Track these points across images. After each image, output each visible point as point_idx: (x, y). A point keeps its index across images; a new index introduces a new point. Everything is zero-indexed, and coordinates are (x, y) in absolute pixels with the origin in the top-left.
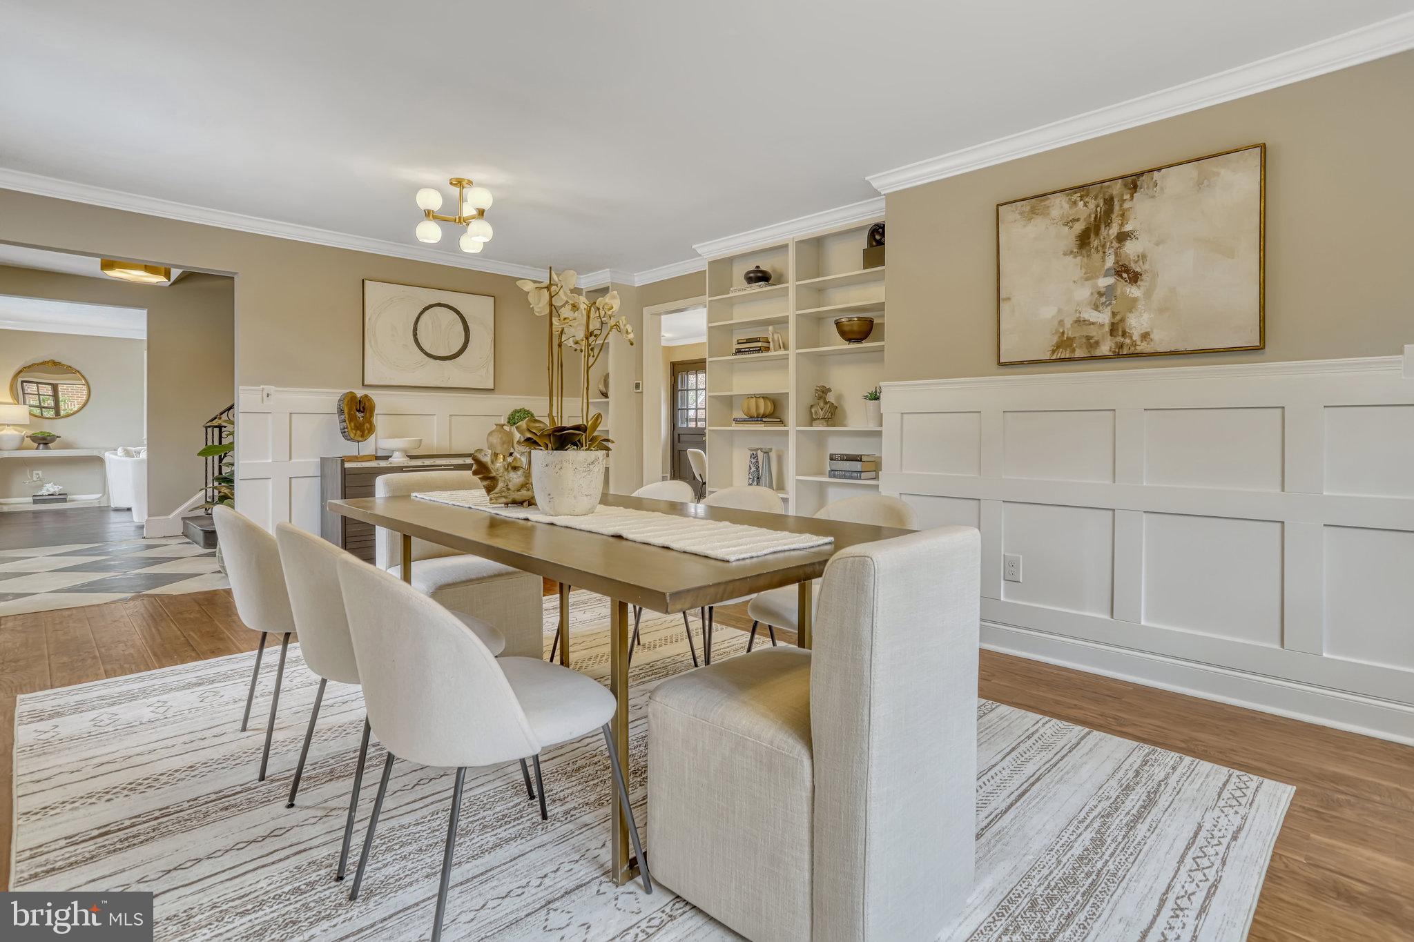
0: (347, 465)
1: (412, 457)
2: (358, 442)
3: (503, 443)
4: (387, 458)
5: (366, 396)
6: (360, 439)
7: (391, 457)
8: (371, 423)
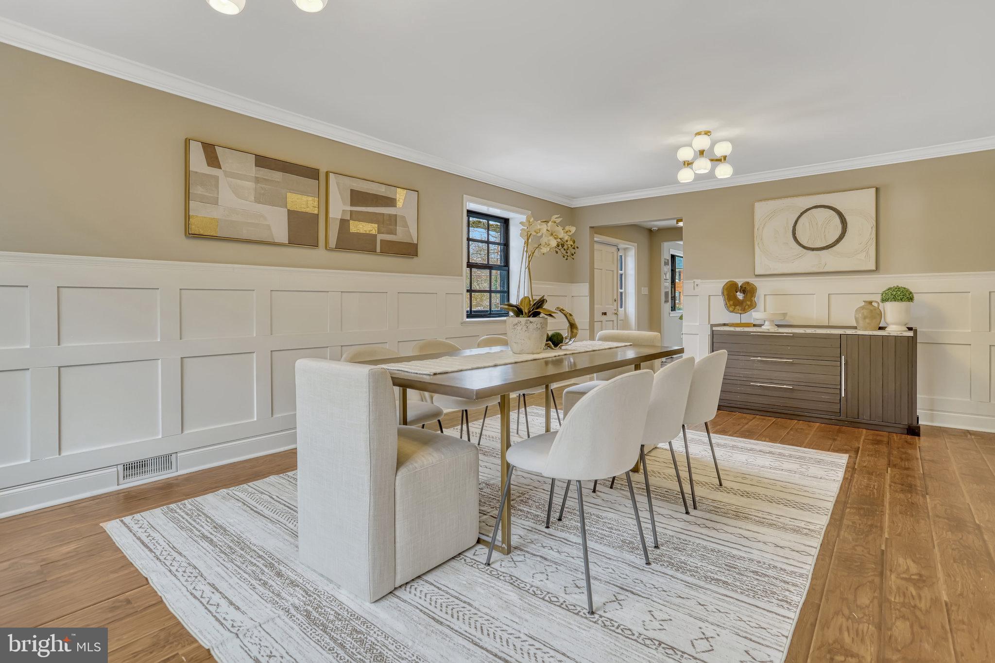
0: (714, 328)
1: (778, 326)
2: (741, 314)
3: (865, 318)
4: (760, 326)
5: (748, 283)
6: (743, 312)
7: (763, 325)
8: (751, 301)
